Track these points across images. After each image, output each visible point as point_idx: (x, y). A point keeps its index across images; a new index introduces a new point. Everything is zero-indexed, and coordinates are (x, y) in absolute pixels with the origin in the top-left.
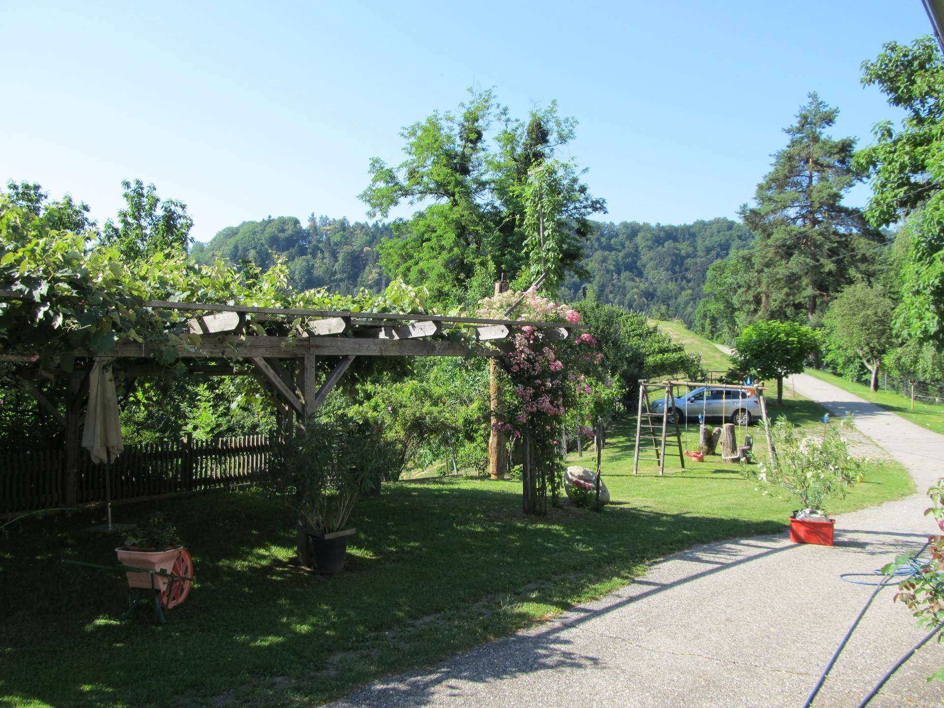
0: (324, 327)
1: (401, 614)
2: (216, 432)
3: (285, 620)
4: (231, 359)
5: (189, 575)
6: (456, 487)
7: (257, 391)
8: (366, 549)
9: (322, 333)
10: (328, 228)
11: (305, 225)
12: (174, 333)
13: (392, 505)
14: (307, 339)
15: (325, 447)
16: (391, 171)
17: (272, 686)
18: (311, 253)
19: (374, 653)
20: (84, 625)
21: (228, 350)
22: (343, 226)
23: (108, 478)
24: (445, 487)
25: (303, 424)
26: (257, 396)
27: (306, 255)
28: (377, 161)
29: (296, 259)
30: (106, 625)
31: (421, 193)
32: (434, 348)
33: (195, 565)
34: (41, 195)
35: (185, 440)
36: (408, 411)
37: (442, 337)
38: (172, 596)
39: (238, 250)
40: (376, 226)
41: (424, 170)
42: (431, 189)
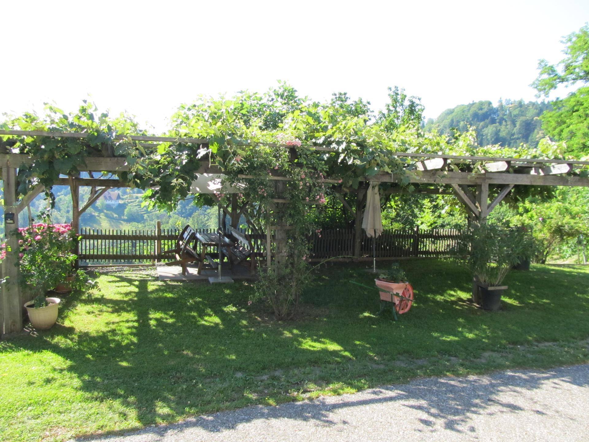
0: (494, 167)
1: (530, 338)
2: (433, 226)
3: (460, 329)
4: (439, 184)
5: (411, 298)
6: (582, 271)
7: (457, 204)
8: (515, 299)
9: (493, 171)
10: (510, 106)
11: (495, 105)
12: (408, 169)
13: (536, 277)
14: (484, 174)
15: (491, 237)
16: (552, 67)
17: (448, 361)
18: (499, 123)
19: (510, 356)
20: (358, 314)
21: (437, 180)
22: (520, 105)
23: (374, 245)
24: (575, 270)
25: (479, 223)
26: (457, 207)
27: (495, 123)
28: (542, 61)
29: (489, 127)
30: (369, 317)
31: (574, 79)
32: (567, 181)
33: (414, 295)
34: (347, 98)
35: (415, 229)
36: (553, 221)
37: (575, 174)
38: (401, 308)
39: (453, 122)
40: (543, 103)
41: (577, 64)
42: (581, 77)
